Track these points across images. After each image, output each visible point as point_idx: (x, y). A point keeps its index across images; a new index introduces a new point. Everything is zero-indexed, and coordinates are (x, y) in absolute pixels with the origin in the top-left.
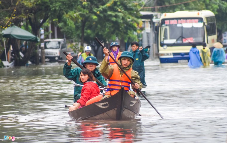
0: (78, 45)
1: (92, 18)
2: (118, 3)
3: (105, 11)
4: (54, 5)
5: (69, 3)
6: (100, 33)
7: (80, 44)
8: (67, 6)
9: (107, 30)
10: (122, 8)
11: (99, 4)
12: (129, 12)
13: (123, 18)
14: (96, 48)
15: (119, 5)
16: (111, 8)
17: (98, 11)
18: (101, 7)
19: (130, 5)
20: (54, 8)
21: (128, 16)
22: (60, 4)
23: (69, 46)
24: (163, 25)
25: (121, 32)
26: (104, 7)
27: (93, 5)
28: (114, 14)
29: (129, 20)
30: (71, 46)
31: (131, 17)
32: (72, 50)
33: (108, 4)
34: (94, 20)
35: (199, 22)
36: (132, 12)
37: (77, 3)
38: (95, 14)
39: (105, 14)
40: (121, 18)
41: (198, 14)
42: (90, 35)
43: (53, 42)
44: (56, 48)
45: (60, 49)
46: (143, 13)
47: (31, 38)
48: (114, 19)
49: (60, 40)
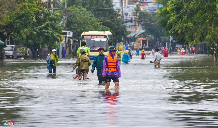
0: (24, 48)
1: (33, 33)
2: (49, 25)
3: (41, 29)
4: (16, 25)
5: (25, 23)
6: (37, 42)
7: (25, 48)
8: (24, 26)
9: (42, 40)
10: (52, 28)
11: (38, 25)
12: (55, 30)
13: (52, 34)
14: (34, 51)
15: (50, 26)
16: (45, 28)
17: (37, 29)
18: (39, 26)
19: (56, 26)
20: (16, 27)
21: (55, 33)
22: (19, 24)
23: (18, 49)
24: (83, 39)
25: (50, 42)
26: (40, 27)
27: (34, 26)
28: (46, 31)
29: (55, 35)
30: (20, 49)
31: (56, 33)
32: (20, 52)
33: (43, 25)
34: (34, 34)
35: (104, 38)
36: (57, 30)
37: (29, 24)
38: (35, 31)
39: (42, 31)
40: (50, 34)
41: (104, 33)
42: (31, 43)
43: (9, 47)
44: (11, 51)
45: (13, 51)
46: (63, 31)
47: (2, 44)
48: (46, 34)
49: (13, 45)
